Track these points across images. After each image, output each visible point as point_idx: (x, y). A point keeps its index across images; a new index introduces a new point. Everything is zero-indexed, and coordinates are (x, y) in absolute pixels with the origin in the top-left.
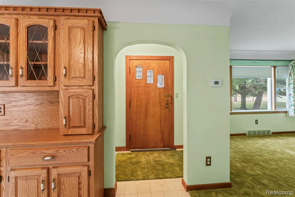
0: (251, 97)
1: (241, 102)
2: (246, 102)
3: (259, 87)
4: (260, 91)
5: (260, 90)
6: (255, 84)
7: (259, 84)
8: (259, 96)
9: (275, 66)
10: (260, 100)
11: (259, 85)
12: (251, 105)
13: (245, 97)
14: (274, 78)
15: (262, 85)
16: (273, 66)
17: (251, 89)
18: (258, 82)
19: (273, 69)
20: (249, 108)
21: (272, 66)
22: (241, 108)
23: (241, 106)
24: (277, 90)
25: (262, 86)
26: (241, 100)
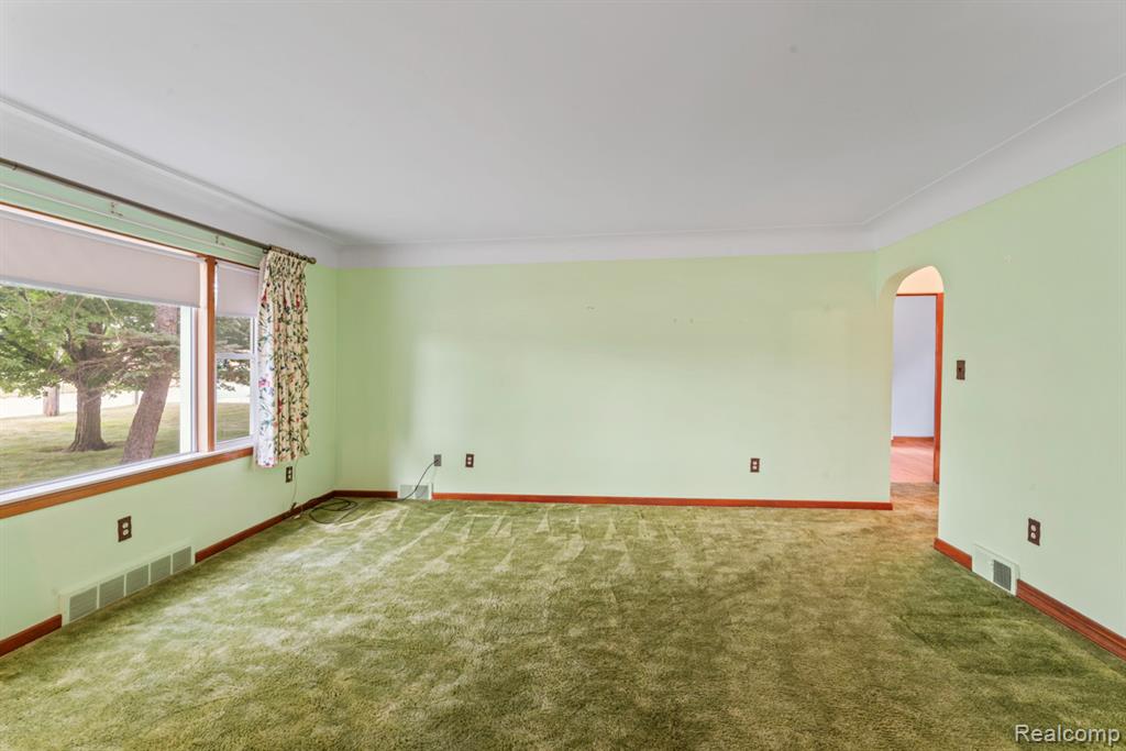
0: (125, 393)
1: (75, 417)
2: (102, 413)
3: (154, 350)
4: (158, 368)
5: (157, 365)
6: (137, 337)
7: (155, 339)
8: (154, 387)
9: (215, 258)
10: (160, 404)
11: (154, 344)
12: (122, 427)
13: (98, 393)
14: (206, 311)
15: (167, 343)
16: (204, 256)
17: (125, 358)
18: (152, 330)
19: (203, 267)
20: (113, 441)
21: (200, 255)
22: (76, 443)
23: (78, 435)
24: (219, 361)
25: (166, 347)
26: (76, 410)
